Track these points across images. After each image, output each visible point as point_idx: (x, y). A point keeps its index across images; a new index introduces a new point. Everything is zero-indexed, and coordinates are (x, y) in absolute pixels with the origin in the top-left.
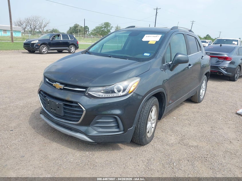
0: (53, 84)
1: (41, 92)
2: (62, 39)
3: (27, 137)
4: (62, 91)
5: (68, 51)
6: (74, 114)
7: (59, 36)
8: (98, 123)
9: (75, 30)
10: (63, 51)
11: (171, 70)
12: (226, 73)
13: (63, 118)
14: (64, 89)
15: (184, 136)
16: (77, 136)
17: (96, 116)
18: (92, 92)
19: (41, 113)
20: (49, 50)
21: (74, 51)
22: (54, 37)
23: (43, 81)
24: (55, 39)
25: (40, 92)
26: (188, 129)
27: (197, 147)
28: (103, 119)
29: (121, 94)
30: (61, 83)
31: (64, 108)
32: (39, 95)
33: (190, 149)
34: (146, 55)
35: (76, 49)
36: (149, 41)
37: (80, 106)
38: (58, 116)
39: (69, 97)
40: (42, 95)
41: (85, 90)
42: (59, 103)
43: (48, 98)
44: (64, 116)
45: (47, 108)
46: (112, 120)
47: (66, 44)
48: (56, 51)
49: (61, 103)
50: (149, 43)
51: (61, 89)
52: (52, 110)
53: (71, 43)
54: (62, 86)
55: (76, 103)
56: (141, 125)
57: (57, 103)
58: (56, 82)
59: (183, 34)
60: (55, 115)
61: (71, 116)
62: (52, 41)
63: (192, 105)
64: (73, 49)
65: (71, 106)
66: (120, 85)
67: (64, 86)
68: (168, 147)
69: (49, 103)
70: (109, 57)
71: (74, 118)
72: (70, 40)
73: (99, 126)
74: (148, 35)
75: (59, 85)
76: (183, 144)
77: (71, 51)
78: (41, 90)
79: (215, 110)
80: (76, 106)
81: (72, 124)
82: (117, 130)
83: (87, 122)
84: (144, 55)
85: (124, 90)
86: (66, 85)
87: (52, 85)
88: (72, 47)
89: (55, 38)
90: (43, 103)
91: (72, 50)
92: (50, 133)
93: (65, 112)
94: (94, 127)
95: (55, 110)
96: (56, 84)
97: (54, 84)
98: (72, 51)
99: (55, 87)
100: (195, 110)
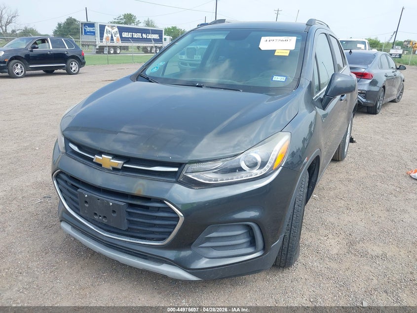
0: (93, 157)
1: (62, 176)
2: (51, 48)
3: (37, 278)
4: (120, 173)
5: (65, 71)
6: (154, 225)
7: (44, 41)
8: (209, 239)
9: (69, 29)
10: (56, 71)
11: (324, 108)
12: (364, 100)
13: (127, 233)
14: (124, 169)
15: (350, 235)
16: (163, 270)
17: (207, 226)
18: (194, 174)
19: (61, 221)
20: (27, 69)
21: (77, 69)
22: (35, 43)
23: (62, 150)
24: (38, 48)
25: (59, 175)
26: (350, 219)
27: (384, 257)
28: (222, 231)
29: (256, 172)
30: (116, 156)
31: (129, 212)
32: (55, 182)
33: (375, 265)
34: (278, 80)
35: (80, 67)
36: (274, 51)
37: (170, 208)
38: (112, 230)
39: (140, 186)
40: (66, 182)
41: (176, 169)
42: (117, 202)
43: (84, 192)
44: (129, 230)
45: (81, 214)
46: (241, 230)
47: (61, 58)
48: (41, 71)
49: (121, 202)
50: (276, 54)
51: (115, 169)
52: (96, 217)
53: (70, 54)
54: (118, 163)
55: (161, 201)
56: (292, 232)
57: (112, 201)
58: (100, 153)
59: (325, 34)
60: (105, 228)
61: (148, 229)
62: (32, 51)
63: (334, 167)
64: (74, 66)
65: (147, 208)
66: (255, 153)
67: (124, 164)
68: (334, 265)
69: (86, 202)
70: (198, 86)
71: (153, 233)
72: (67, 48)
73: (212, 247)
74: (268, 38)
75: (112, 161)
76: (357, 254)
77: (72, 71)
78: (61, 172)
79: (375, 174)
80: (159, 208)
81: (148, 247)
82: (250, 250)
83: (185, 240)
84: (274, 79)
85: (263, 164)
86: (128, 159)
87: (91, 160)
88: (74, 63)
89: (37, 46)
90: (68, 198)
91: (73, 69)
92: (86, 260)
93: (130, 222)
94: (201, 249)
95: (105, 217)
96: (101, 158)
97: (97, 158)
98: (74, 71)
99: (100, 165)
100: (342, 176)
